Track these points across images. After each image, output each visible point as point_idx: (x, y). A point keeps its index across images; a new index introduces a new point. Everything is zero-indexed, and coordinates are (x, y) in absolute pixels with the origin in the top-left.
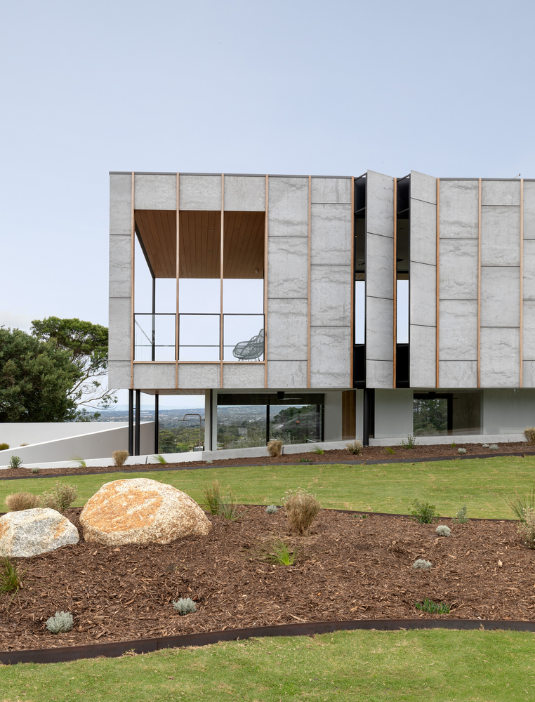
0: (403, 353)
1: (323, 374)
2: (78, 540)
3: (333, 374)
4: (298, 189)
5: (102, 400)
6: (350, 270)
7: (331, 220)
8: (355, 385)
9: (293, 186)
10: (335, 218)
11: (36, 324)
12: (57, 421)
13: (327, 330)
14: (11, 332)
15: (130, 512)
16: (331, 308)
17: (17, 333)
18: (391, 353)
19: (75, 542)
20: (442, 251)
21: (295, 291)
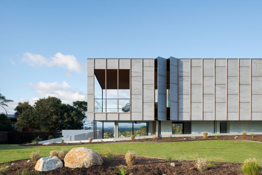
0: (168, 110)
1: (146, 116)
2: (62, 166)
3: (149, 116)
4: (139, 62)
5: (91, 124)
6: (154, 86)
7: (148, 71)
8: (155, 119)
9: (138, 61)
10: (149, 71)
11: (74, 103)
12: (79, 129)
13: (147, 103)
14: (67, 105)
15: (78, 158)
16: (148, 97)
17: (68, 105)
18: (166, 110)
19: (61, 167)
20: (180, 80)
21: (138, 92)
